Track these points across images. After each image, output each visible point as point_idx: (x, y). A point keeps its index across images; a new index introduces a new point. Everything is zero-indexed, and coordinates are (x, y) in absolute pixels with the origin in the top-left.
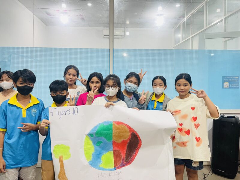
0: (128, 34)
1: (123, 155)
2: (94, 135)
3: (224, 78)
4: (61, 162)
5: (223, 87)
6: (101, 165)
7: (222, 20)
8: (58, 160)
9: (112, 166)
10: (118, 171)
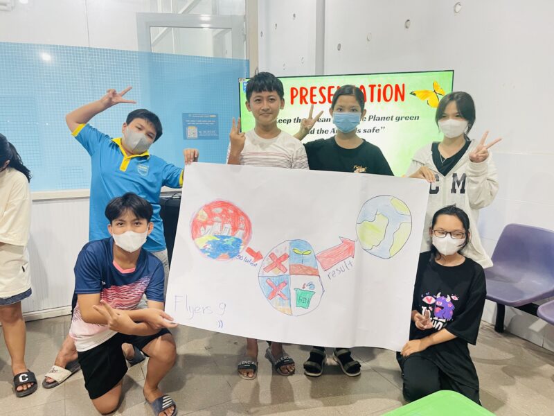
5: (185, 137)
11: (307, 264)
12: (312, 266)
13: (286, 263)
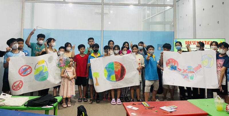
0: (111, 12)
1: (119, 76)
2: (107, 68)
3: (158, 45)
4: (96, 78)
5: (158, 50)
6: (111, 80)
7: (163, 12)
8: (95, 78)
9: (115, 80)
10: (117, 82)
11: (192, 71)
12: (193, 71)
13: (187, 71)
